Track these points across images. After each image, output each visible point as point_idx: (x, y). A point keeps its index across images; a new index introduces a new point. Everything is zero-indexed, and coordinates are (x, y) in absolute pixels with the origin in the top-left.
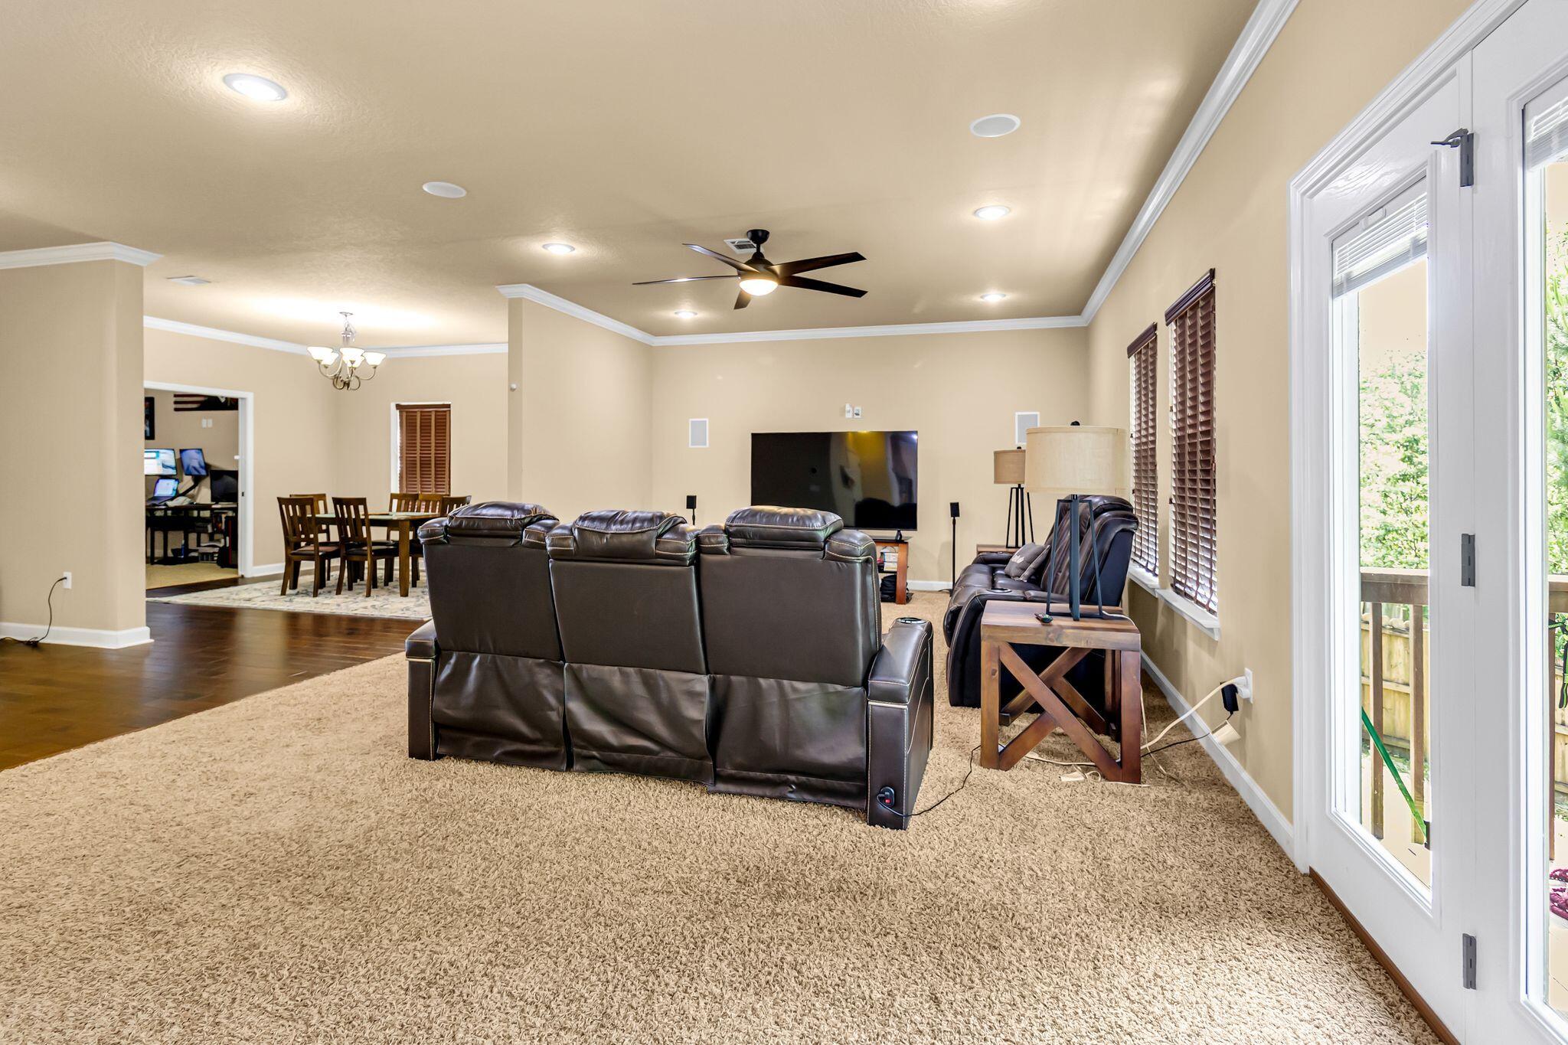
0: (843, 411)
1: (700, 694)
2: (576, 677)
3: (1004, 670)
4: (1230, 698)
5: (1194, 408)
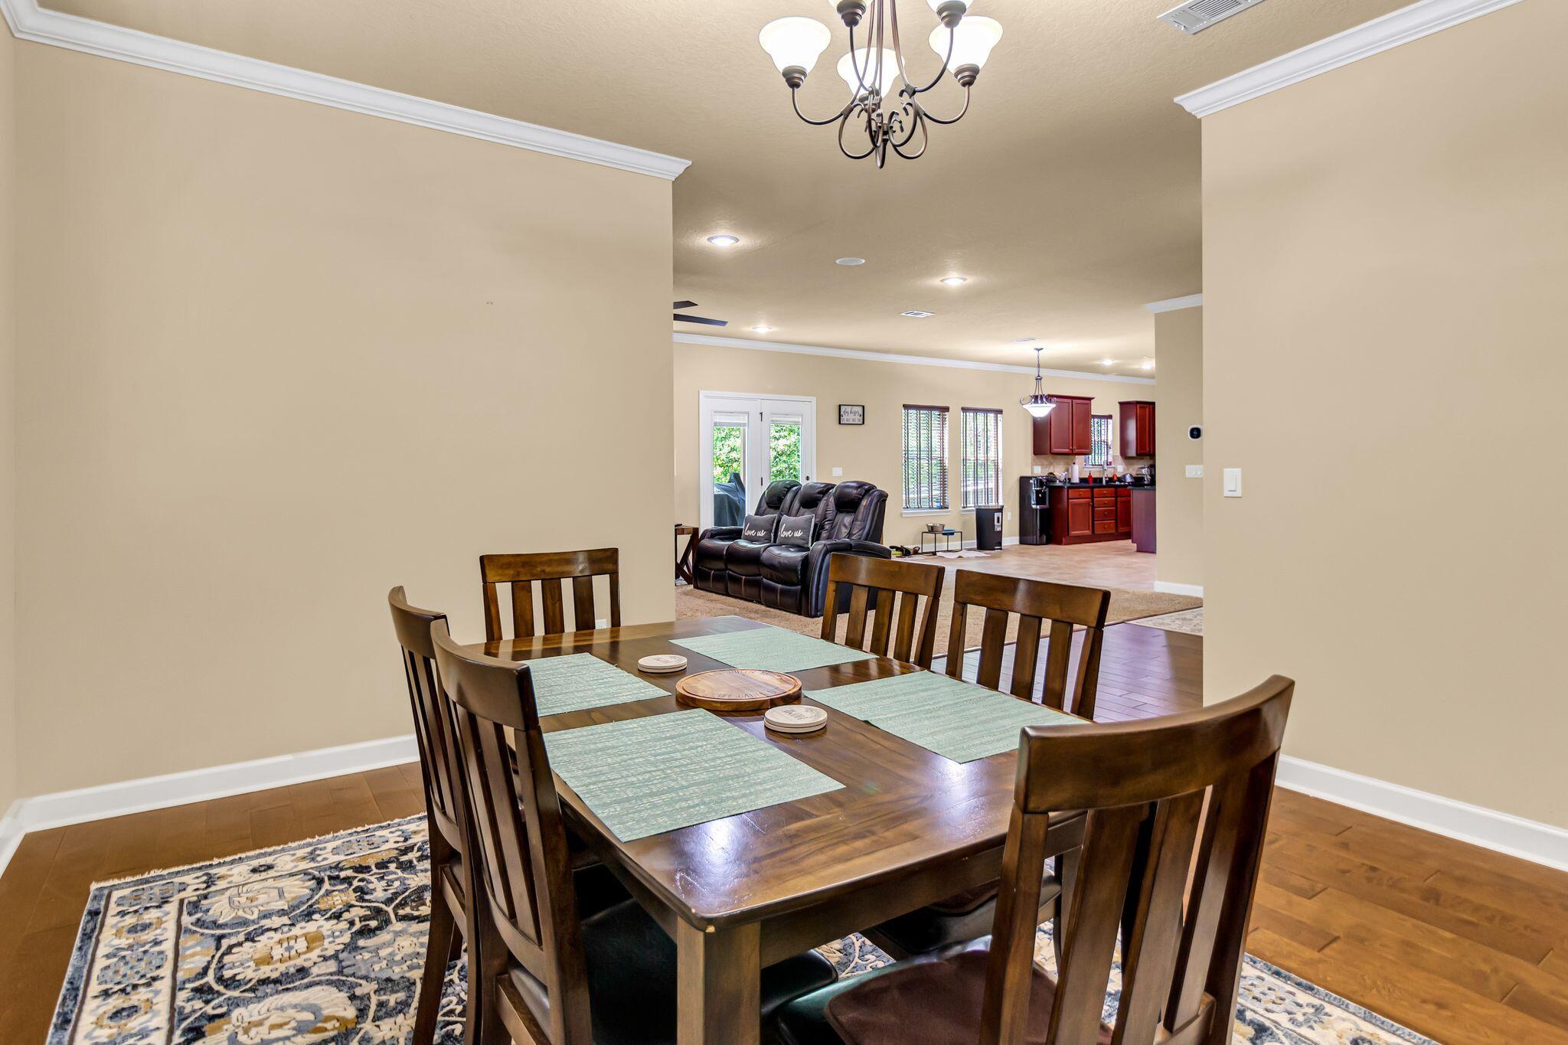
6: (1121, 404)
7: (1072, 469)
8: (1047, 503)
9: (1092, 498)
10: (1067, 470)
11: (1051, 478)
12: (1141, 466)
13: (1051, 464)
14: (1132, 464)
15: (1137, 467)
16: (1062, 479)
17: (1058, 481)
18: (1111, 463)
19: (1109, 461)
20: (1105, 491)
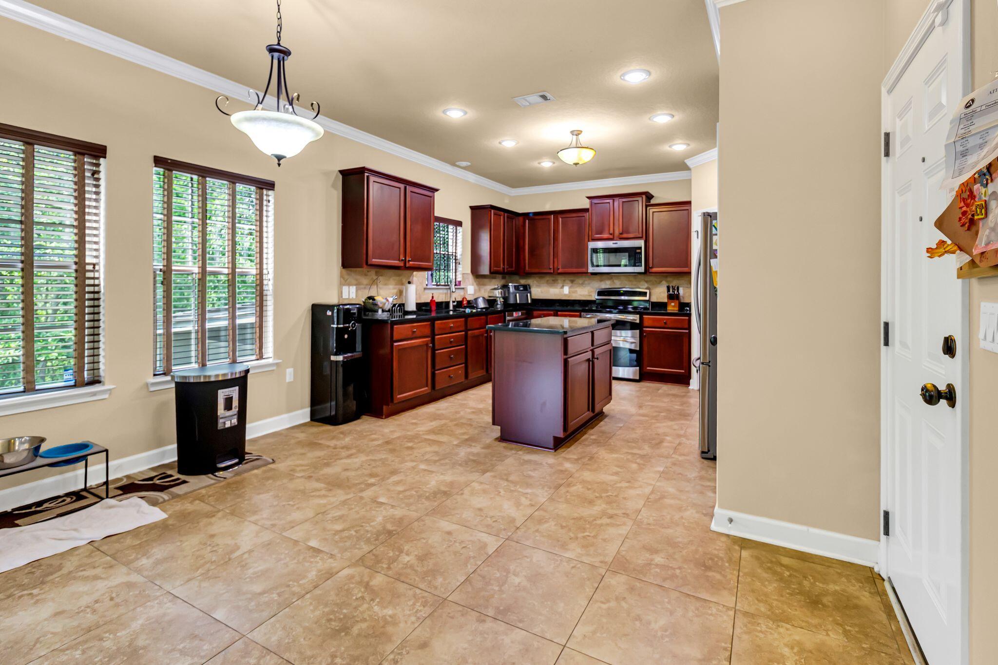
6: (473, 208)
7: (406, 290)
8: (359, 347)
9: (433, 335)
10: (401, 293)
11: (369, 307)
12: (493, 287)
13: (373, 282)
14: (484, 285)
15: (489, 287)
16: (388, 306)
17: (380, 311)
18: (460, 282)
19: (458, 279)
20: (451, 323)
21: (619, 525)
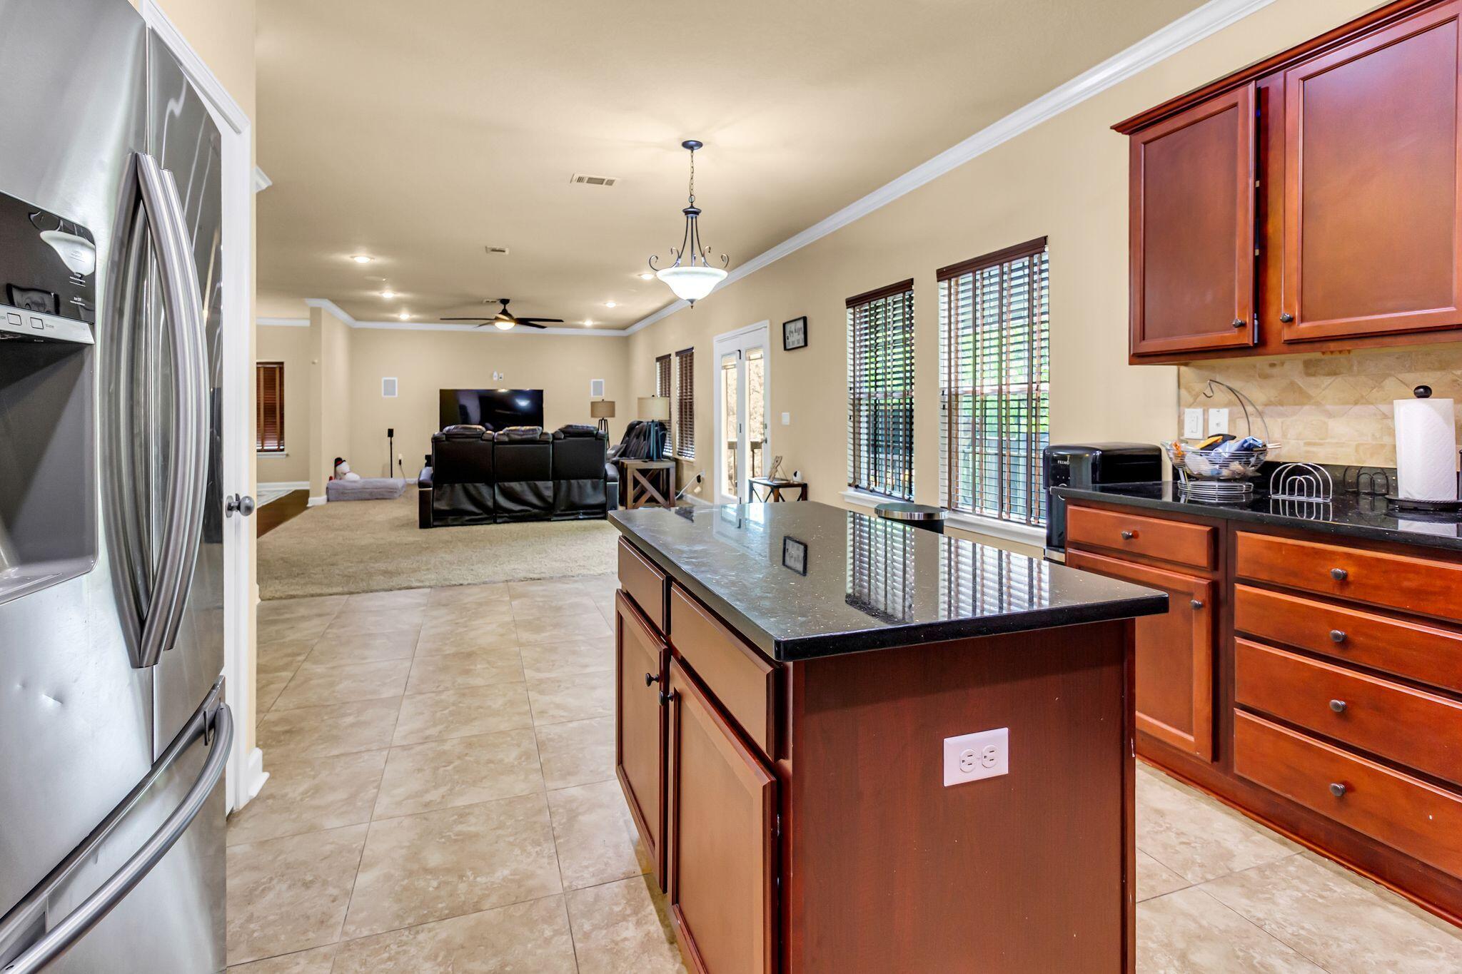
0: (491, 376)
1: (550, 487)
2: (500, 488)
3: (634, 477)
4: (699, 479)
5: (686, 390)
21: (407, 798)
